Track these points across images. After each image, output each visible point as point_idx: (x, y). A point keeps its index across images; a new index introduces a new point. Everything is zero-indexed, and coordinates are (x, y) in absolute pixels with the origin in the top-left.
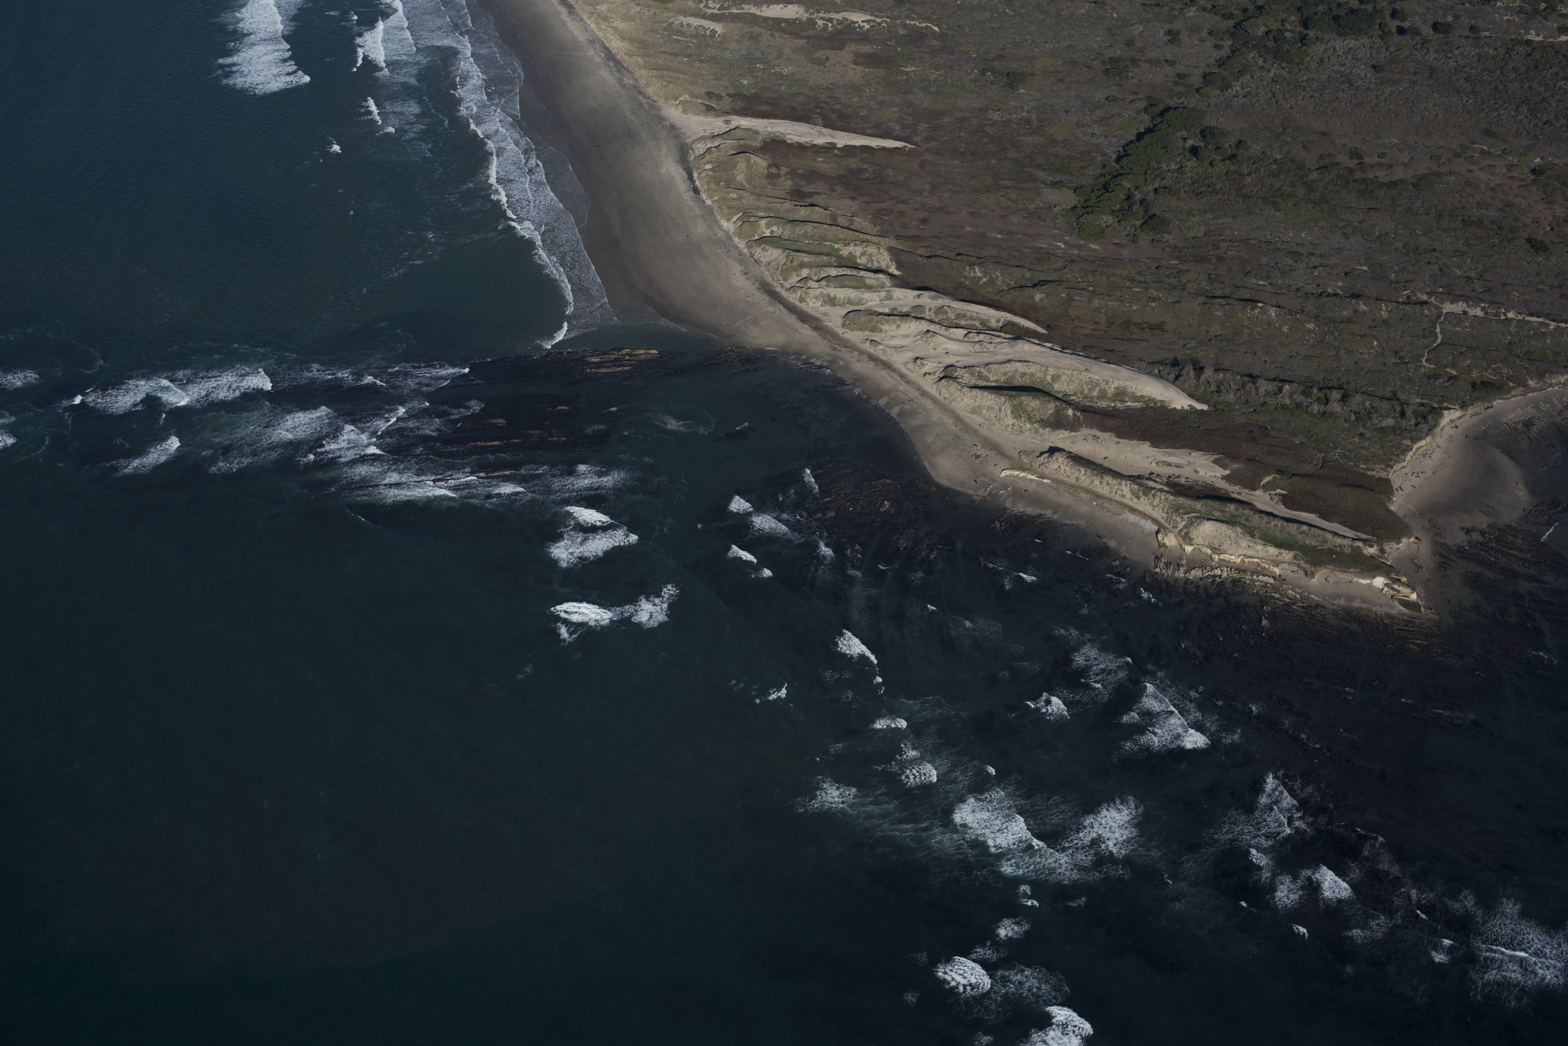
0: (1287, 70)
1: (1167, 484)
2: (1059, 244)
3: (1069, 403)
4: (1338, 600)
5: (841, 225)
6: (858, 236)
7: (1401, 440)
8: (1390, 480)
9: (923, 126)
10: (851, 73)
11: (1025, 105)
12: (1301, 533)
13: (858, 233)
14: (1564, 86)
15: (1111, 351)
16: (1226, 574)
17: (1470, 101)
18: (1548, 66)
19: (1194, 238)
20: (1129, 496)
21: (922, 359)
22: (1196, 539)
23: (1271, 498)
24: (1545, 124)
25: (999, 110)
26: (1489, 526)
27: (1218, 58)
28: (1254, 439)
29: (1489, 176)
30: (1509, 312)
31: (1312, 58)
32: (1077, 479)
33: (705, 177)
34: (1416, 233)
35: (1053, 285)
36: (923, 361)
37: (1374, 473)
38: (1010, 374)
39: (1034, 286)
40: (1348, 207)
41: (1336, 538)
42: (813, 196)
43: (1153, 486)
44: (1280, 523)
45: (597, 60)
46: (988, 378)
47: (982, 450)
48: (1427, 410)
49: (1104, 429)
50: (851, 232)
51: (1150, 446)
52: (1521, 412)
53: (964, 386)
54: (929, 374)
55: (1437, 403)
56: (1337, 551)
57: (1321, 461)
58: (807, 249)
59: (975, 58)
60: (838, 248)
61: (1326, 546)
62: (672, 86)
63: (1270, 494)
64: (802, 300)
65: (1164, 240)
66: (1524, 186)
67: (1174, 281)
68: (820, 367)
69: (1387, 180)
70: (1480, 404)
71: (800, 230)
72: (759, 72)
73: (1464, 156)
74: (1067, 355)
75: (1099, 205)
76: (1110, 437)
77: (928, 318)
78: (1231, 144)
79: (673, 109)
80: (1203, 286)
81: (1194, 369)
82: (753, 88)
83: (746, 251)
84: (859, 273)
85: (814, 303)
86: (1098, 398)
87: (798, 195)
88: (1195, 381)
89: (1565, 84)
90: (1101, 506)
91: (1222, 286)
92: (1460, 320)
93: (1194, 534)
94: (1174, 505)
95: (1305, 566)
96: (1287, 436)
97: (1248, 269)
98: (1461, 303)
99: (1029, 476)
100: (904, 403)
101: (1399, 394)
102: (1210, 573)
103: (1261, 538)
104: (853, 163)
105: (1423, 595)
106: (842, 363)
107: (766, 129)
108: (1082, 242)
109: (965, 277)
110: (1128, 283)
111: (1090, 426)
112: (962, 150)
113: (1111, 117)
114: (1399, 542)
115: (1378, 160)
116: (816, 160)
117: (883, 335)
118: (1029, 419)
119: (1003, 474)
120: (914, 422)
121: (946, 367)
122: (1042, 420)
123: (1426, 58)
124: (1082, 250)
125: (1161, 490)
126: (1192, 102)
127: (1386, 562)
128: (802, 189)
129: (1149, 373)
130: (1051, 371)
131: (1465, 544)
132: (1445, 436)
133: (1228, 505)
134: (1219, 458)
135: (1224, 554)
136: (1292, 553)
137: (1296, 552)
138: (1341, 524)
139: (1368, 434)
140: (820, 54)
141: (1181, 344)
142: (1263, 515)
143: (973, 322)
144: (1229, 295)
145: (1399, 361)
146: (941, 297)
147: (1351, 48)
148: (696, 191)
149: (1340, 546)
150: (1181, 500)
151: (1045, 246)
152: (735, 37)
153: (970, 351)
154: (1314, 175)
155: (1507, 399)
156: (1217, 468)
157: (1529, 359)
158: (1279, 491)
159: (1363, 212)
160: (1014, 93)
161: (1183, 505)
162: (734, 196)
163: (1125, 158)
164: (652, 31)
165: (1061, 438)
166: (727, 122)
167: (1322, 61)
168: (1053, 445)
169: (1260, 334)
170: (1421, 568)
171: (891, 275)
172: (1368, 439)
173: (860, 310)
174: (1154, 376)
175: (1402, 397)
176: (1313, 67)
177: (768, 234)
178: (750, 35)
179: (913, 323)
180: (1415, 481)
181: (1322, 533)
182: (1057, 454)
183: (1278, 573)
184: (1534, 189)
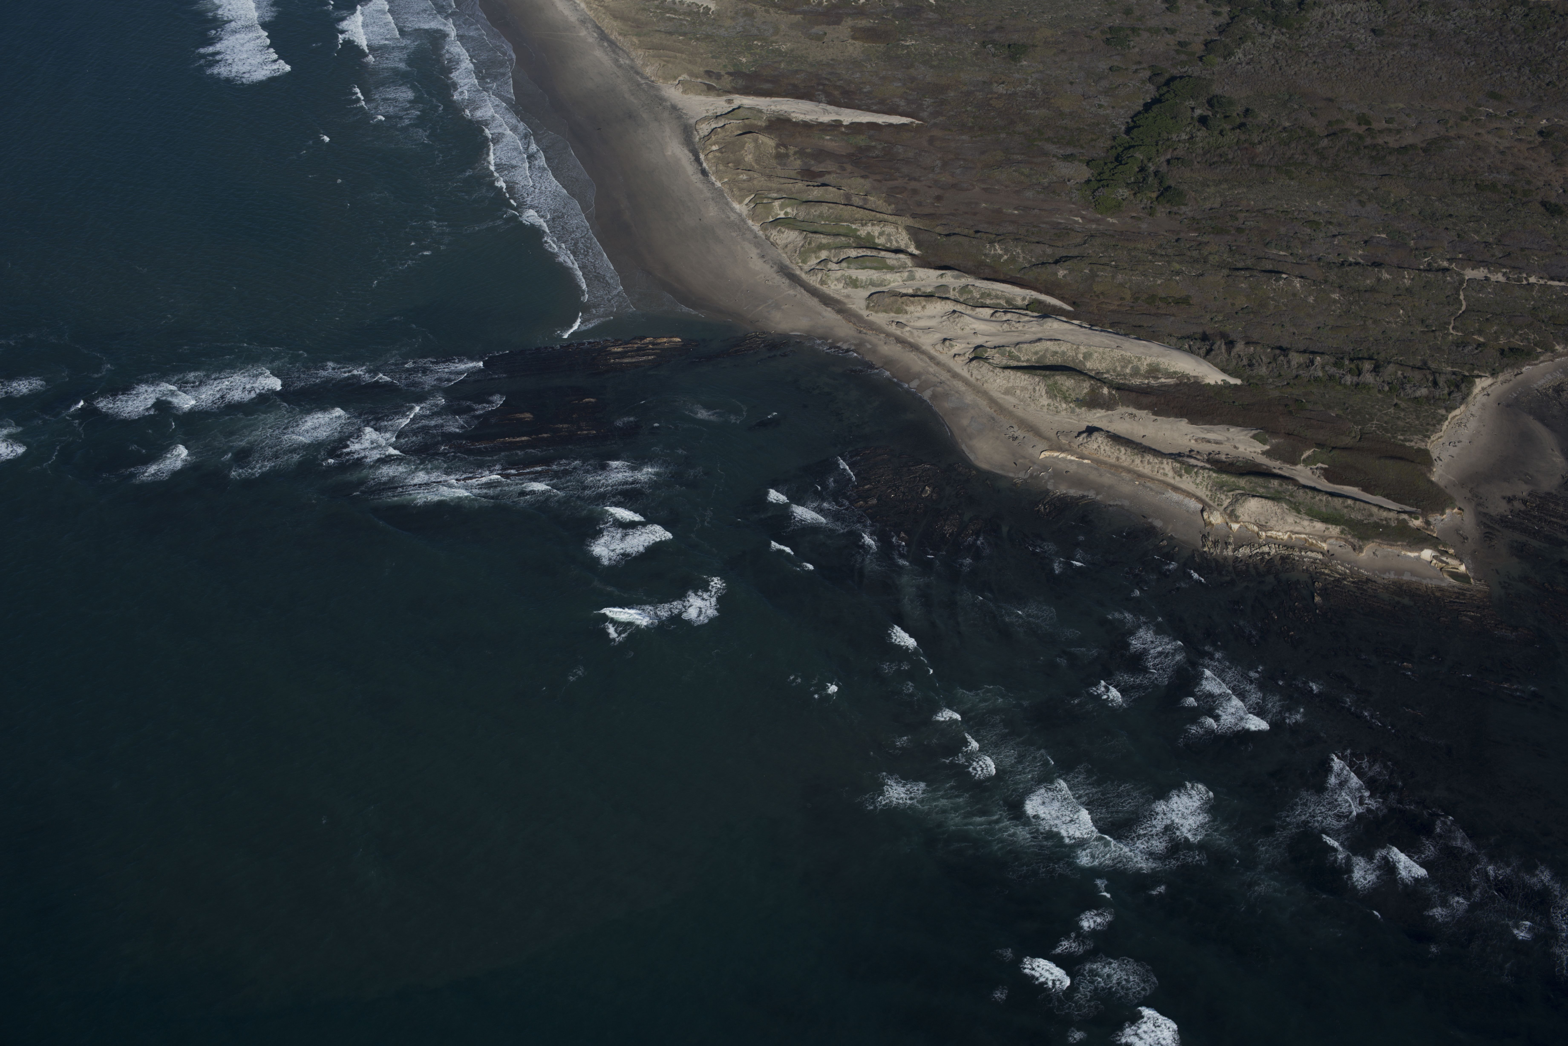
0: (1288, 36)
1: (1208, 461)
2: (1076, 219)
3: (1103, 382)
4: (1387, 574)
5: (855, 204)
6: (875, 216)
7: (1436, 410)
8: (1429, 451)
9: (928, 101)
10: (851, 49)
11: (1029, 78)
12: (1347, 507)
13: (875, 213)
14: (1563, 46)
15: (1140, 326)
16: (1274, 551)
17: (1473, 63)
18: (1546, 26)
19: (1211, 209)
20: (1171, 474)
21: (950, 340)
22: (1242, 517)
23: (1313, 472)
24: (1548, 85)
25: (1003, 83)
26: (1530, 494)
27: (1218, 25)
28: (1290, 412)
29: (1497, 139)
30: (1530, 277)
31: (1311, 23)
32: (1118, 459)
33: (712, 159)
34: (1431, 199)
35: (1075, 261)
36: (951, 342)
37: (1412, 444)
38: (1041, 353)
39: (1056, 262)
40: (1361, 174)
41: (1381, 511)
42: (824, 175)
43: (1195, 464)
44: (1324, 498)
45: (590, 40)
46: (1019, 357)
47: (1019, 431)
48: (1459, 378)
49: (1140, 407)
50: (867, 211)
51: (1188, 423)
52: (1550, 378)
53: (995, 367)
54: (959, 355)
55: (1467, 371)
56: (1383, 525)
57: (1359, 433)
58: (824, 230)
59: (974, 29)
60: (855, 229)
61: (1372, 520)
62: (670, 65)
63: (1311, 469)
64: (822, 282)
65: (1181, 212)
66: (1532, 148)
67: (1195, 254)
68: (848, 351)
69: (1396, 146)
70: (1509, 371)
71: (815, 211)
72: (757, 49)
73: (1471, 119)
74: (1097, 332)
75: (1114, 178)
76: (1147, 414)
77: (953, 297)
78: (1238, 112)
79: (673, 89)
80: (1224, 258)
81: (1226, 344)
82: (753, 66)
83: (761, 233)
84: (879, 253)
85: (835, 285)
86: (1131, 375)
87: (808, 175)
88: (1226, 356)
89: (1564, 44)
90: (1144, 486)
91: (1244, 257)
92: (1483, 286)
93: (1240, 511)
94: (1217, 483)
95: (1352, 540)
96: (1322, 408)
97: (1268, 240)
98: (1482, 269)
99: (1069, 457)
100: (935, 386)
101: (1429, 363)
102: (1258, 550)
103: (1307, 514)
104: (861, 140)
105: (1471, 566)
106: (869, 346)
107: (769, 108)
108: (1100, 216)
109: (985, 255)
110: (1150, 257)
111: (1126, 404)
112: (970, 124)
113: (1116, 88)
114: (1443, 513)
115: (1386, 125)
116: (823, 139)
117: (908, 316)
118: (1065, 399)
119: (1042, 456)
120: (948, 405)
121: (976, 348)
122: (1077, 400)
123: (1424, 20)
124: (1100, 225)
125: (1203, 468)
126: (1196, 70)
127: (1431, 533)
128: (812, 169)
129: (1179, 349)
130: (1083, 349)
131: (1508, 513)
132: (1478, 405)
133: (1272, 481)
134: (1258, 434)
135: (1271, 530)
136: (1338, 527)
137: (1342, 526)
138: (1384, 497)
139: (1403, 405)
140: (817, 29)
141: (1208, 317)
142: (1307, 490)
143: (998, 301)
144: (1251, 267)
145: (1426, 329)
146: (964, 276)
147: (1349, 12)
148: (704, 173)
149: (1386, 519)
150: (1225, 477)
151: (1062, 221)
152: (729, 14)
153: (999, 331)
154: (1325, 142)
155: (1535, 365)
156: (1257, 443)
157: (1554, 324)
158: (1319, 465)
159: (1377, 179)
160: (1016, 66)
161: (1227, 482)
162: (744, 177)
163: (1136, 129)
164: (644, 9)
165: (1097, 418)
166: (730, 101)
167: (1321, 25)
168: (1090, 425)
169: (1286, 305)
170: (1467, 539)
171: (912, 255)
172: (1403, 410)
173: (884, 292)
174: (1185, 351)
175: (1433, 366)
176: (1313, 33)
177: (782, 216)
178: (744, 11)
179: (939, 303)
180: (1453, 450)
181: (1367, 506)
182: (1096, 434)
183: (1326, 548)
184: (1543, 151)
